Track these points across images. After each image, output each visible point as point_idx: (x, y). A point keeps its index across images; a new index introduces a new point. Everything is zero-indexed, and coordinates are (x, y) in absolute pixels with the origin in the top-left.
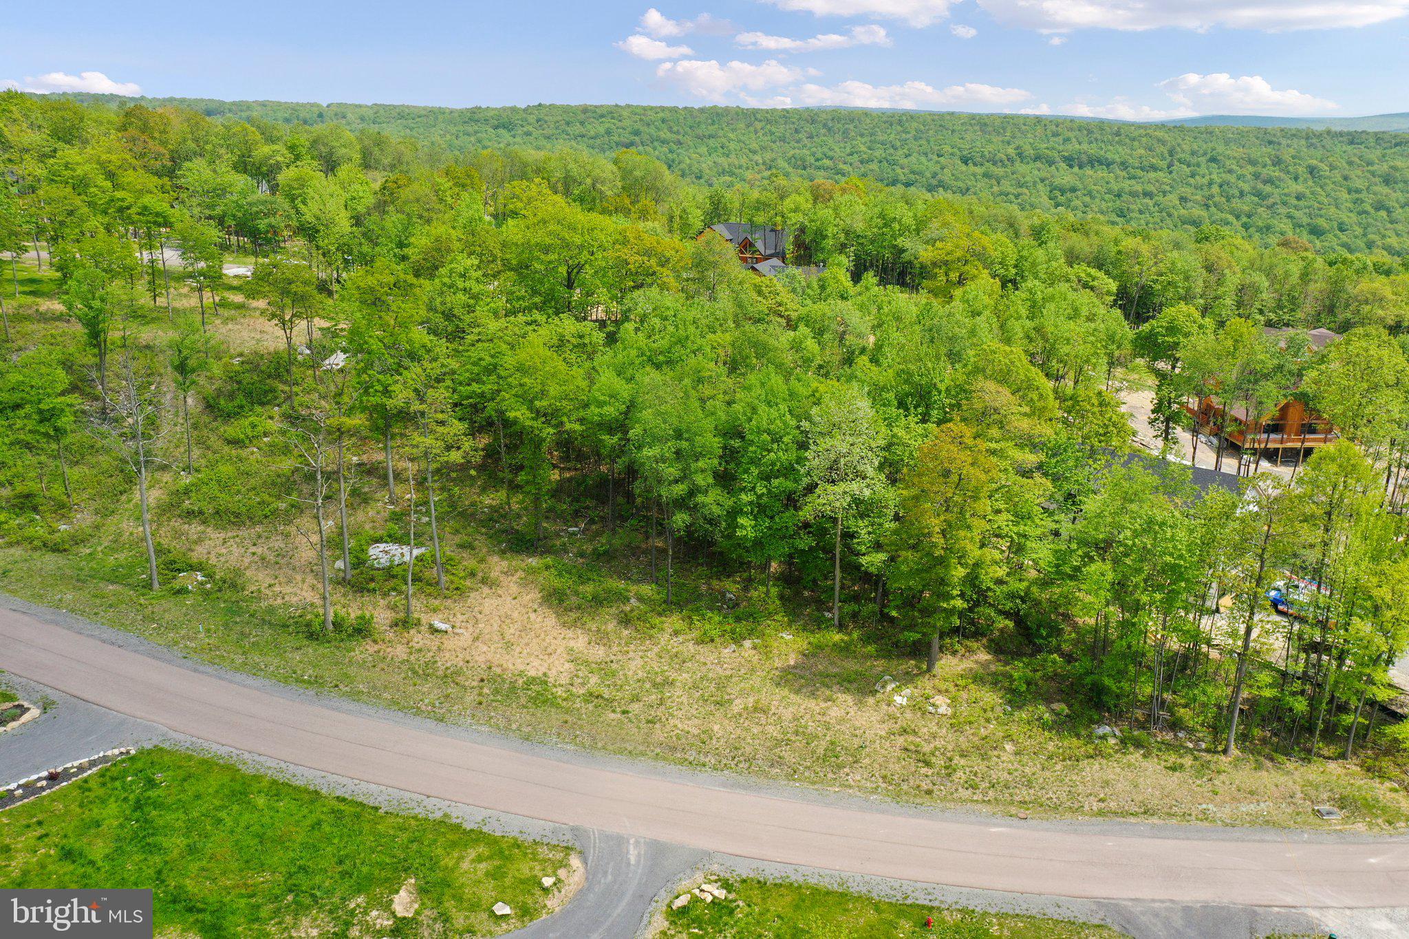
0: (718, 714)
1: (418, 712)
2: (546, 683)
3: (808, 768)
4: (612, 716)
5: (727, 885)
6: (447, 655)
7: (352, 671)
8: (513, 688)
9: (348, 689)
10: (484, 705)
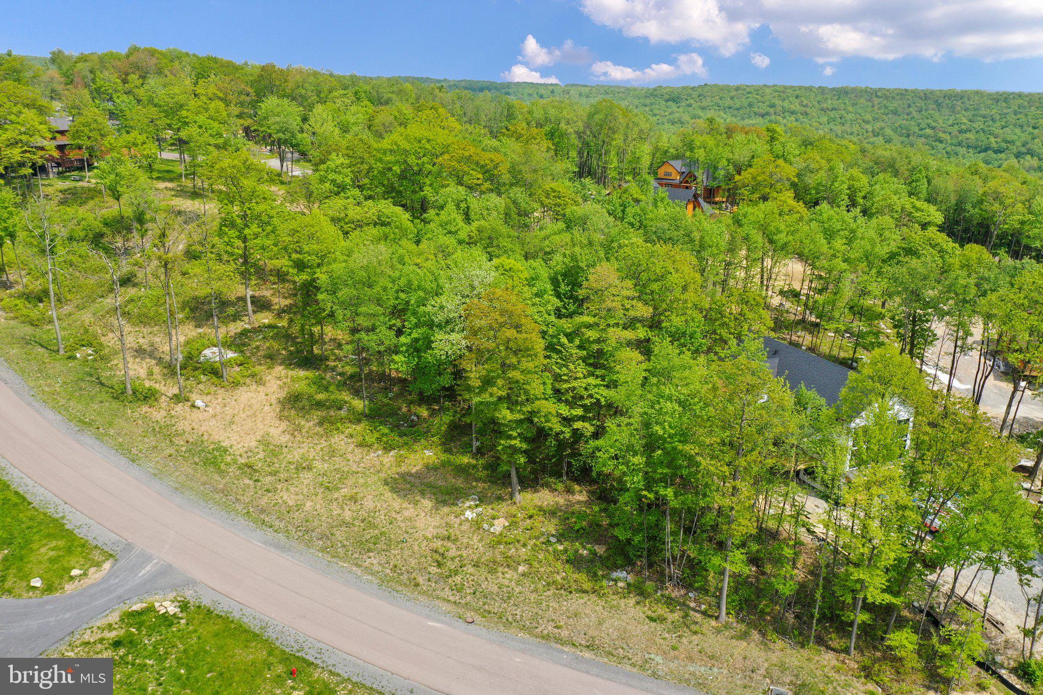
0: (320, 496)
3: (344, 546)
4: (247, 481)
5: (184, 606)
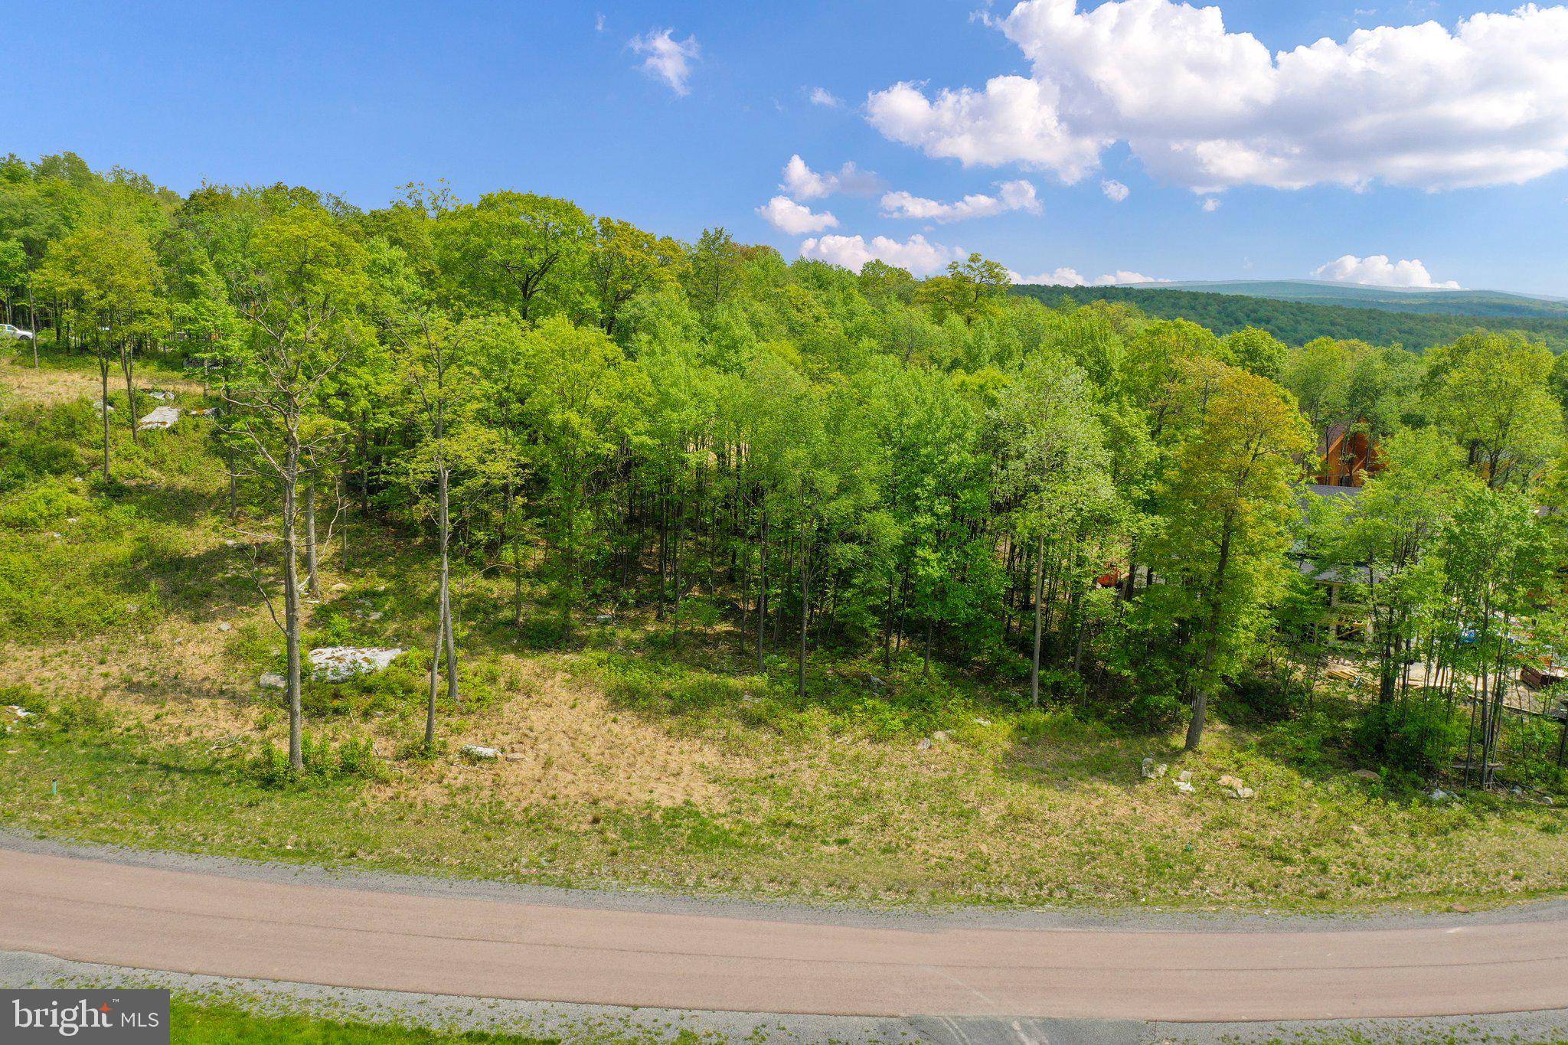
1: (520, 879)
2: (697, 814)
6: (516, 790)
7: (368, 829)
8: (652, 829)
9: (374, 857)
10: (621, 856)
